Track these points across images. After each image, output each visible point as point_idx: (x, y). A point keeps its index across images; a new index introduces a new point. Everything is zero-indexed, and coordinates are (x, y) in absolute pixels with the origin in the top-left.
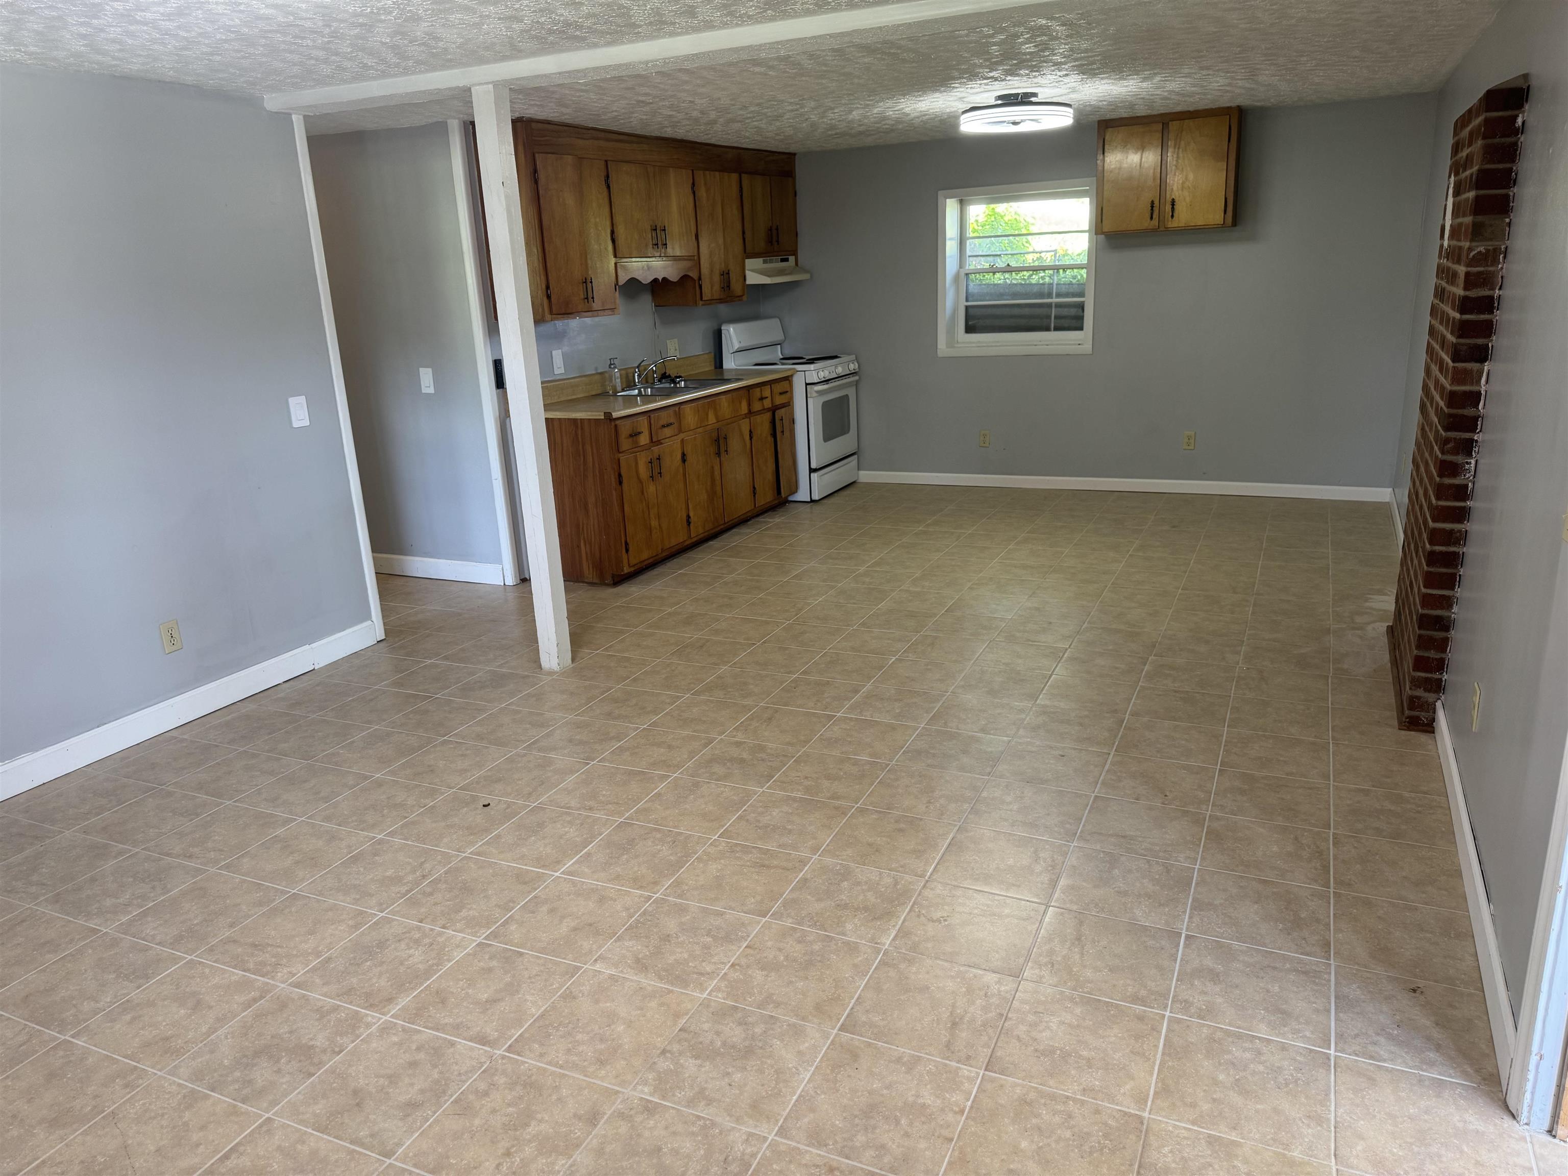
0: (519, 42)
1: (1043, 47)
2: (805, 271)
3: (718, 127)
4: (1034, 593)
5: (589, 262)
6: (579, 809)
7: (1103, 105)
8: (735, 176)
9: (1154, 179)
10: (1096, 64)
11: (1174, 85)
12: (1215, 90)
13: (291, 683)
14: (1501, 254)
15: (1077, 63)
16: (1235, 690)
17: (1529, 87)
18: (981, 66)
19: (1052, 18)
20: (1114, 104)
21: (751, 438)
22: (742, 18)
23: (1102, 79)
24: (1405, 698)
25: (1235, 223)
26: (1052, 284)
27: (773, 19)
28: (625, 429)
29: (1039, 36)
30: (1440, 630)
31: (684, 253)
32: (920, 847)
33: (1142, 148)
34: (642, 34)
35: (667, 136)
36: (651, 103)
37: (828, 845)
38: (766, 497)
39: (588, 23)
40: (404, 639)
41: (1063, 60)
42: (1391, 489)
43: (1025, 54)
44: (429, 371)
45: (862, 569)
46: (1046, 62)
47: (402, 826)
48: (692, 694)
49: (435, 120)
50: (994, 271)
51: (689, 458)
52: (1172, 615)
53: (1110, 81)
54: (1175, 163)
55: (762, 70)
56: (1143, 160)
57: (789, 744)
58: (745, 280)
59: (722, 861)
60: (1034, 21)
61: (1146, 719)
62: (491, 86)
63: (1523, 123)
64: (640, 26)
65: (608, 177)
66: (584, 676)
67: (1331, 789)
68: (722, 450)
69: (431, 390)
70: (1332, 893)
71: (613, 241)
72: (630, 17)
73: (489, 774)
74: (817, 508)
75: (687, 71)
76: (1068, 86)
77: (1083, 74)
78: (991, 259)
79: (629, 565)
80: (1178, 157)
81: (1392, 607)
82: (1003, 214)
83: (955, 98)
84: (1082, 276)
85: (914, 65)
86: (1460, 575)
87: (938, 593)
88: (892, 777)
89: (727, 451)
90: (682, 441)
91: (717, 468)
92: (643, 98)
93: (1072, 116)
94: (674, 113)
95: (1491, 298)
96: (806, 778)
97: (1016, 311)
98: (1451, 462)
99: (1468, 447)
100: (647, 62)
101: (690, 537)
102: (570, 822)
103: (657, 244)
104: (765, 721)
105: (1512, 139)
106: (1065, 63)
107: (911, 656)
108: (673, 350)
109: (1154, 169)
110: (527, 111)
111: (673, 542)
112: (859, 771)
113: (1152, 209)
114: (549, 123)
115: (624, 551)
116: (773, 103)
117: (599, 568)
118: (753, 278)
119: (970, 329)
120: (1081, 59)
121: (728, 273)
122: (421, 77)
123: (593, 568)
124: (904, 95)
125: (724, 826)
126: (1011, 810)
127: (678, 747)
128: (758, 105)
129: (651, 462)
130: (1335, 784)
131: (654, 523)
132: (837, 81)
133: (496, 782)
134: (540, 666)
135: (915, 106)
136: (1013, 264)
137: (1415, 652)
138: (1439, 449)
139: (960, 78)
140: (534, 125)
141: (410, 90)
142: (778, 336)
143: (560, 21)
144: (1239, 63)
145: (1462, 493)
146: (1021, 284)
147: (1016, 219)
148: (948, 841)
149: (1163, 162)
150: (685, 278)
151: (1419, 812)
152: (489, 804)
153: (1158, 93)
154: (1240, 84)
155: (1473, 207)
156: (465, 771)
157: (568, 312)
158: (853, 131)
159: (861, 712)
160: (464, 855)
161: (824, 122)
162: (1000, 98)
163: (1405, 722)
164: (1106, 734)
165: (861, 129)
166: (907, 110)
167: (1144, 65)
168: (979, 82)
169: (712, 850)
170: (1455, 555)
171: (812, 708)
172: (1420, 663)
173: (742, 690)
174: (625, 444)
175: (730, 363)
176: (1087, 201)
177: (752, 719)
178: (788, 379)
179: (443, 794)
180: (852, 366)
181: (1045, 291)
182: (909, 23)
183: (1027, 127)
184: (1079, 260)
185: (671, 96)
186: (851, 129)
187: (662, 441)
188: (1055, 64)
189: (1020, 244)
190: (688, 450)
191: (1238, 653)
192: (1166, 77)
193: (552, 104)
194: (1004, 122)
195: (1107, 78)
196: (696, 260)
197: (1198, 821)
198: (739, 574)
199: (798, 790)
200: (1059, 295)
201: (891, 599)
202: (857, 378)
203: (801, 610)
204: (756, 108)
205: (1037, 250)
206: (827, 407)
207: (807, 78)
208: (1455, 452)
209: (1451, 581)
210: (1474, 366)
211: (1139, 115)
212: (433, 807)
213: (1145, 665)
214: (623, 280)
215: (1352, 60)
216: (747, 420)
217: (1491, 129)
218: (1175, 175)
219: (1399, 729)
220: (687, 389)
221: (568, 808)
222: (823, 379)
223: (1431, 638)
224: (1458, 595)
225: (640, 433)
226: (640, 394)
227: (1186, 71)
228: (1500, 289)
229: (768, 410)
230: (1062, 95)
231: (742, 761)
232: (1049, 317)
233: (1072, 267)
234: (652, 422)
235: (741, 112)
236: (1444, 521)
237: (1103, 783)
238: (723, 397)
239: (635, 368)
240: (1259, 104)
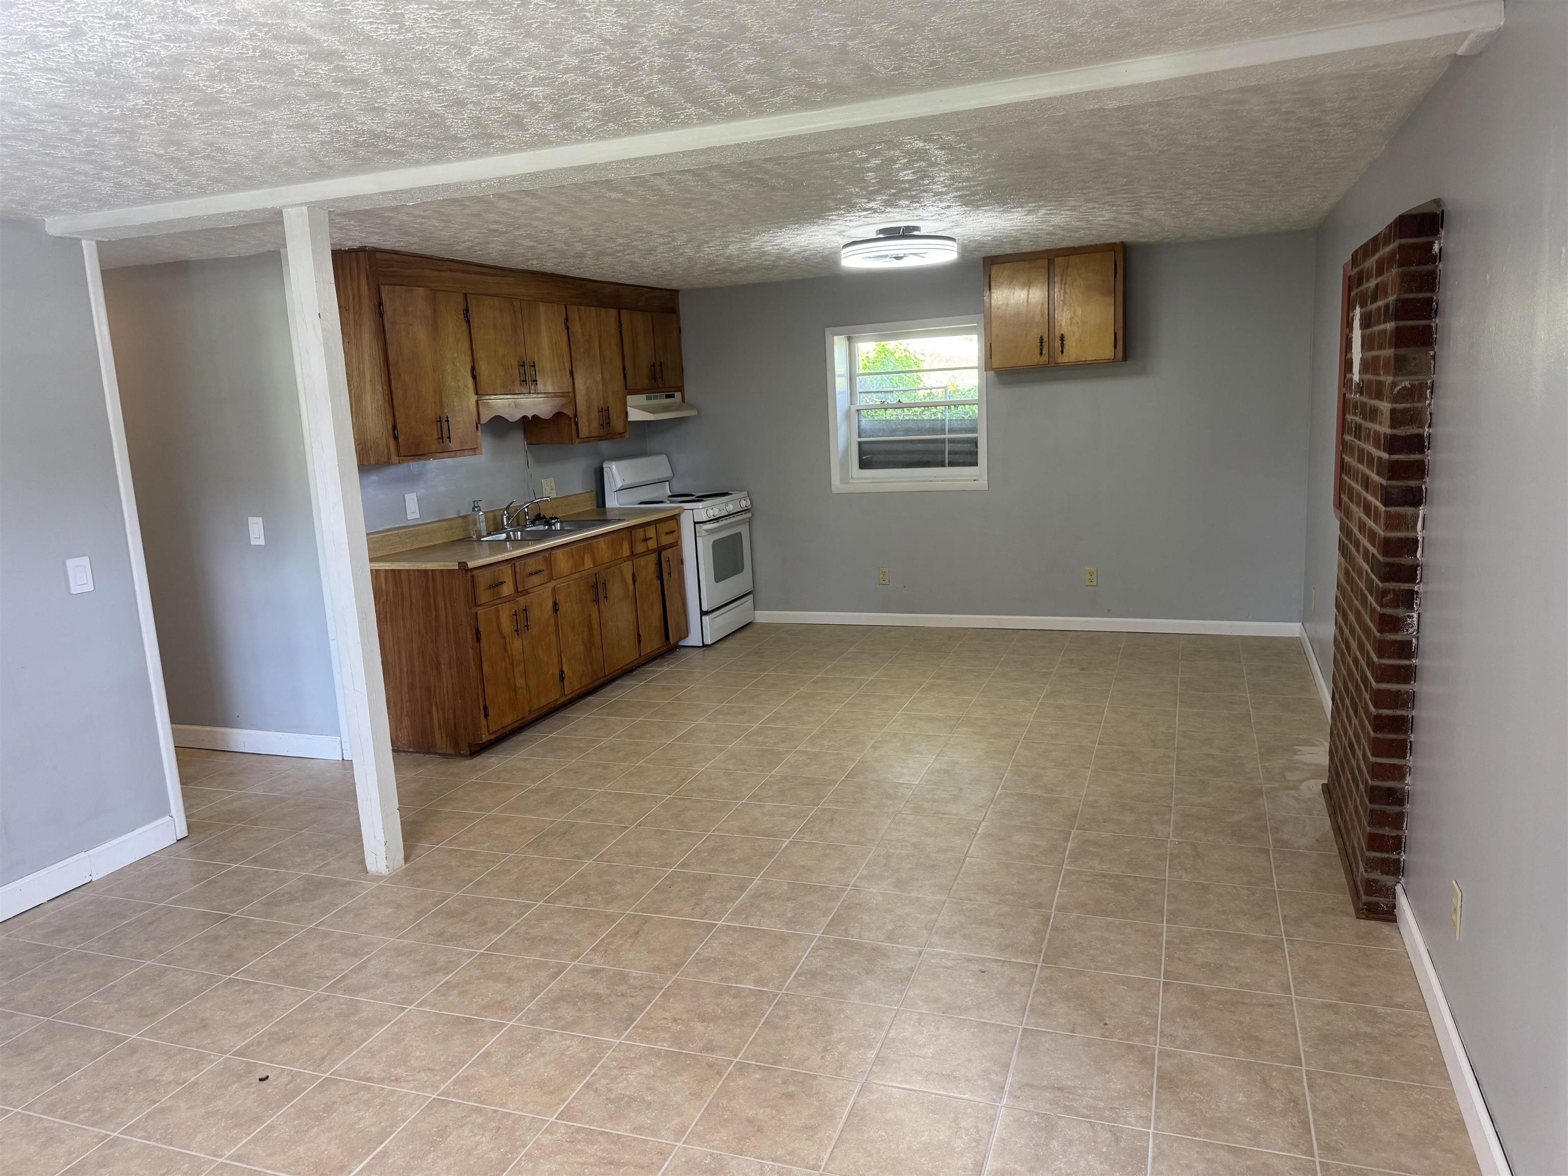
0: (324, 156)
1: (923, 174)
2: (691, 407)
3: (588, 261)
4: (942, 751)
5: (444, 399)
6: (381, 1081)
7: (988, 240)
8: (613, 312)
9: (1042, 315)
10: (978, 194)
11: (1060, 218)
12: (1101, 225)
13: (54, 903)
14: (1427, 389)
15: (959, 193)
16: (1170, 872)
17: (1443, 212)
18: (858, 196)
19: (929, 140)
20: (998, 241)
21: (634, 582)
22: (581, 132)
23: (986, 211)
24: (1359, 880)
25: (1125, 358)
26: (944, 420)
27: (616, 135)
28: (484, 580)
29: (917, 161)
30: (1393, 804)
31: (557, 390)
32: (813, 1122)
33: (1028, 284)
34: (469, 150)
35: (535, 270)
36: (506, 232)
37: (696, 1125)
38: (653, 643)
39: (400, 134)
40: (210, 835)
41: (944, 190)
42: (1300, 624)
43: (903, 182)
44: (259, 520)
45: (755, 726)
46: (926, 192)
47: (148, 1117)
48: (546, 901)
49: (266, 249)
50: (885, 407)
51: (563, 608)
52: (1091, 776)
53: (994, 214)
54: (1062, 298)
55: (620, 196)
56: (1030, 296)
57: (658, 969)
58: (627, 416)
59: (558, 1158)
60: (910, 143)
61: (1074, 915)
62: (305, 209)
63: (1440, 250)
64: (464, 140)
65: (467, 310)
66: (417, 880)
67: (1294, 1005)
68: (601, 594)
69: (262, 542)
70: (1317, 1163)
71: (474, 377)
72: (448, 128)
73: (276, 1029)
74: (710, 654)
75: (527, 193)
76: (951, 219)
77: (966, 205)
78: (882, 395)
79: (489, 731)
80: (1065, 293)
81: (1325, 760)
82: (893, 351)
83: (835, 232)
84: (974, 412)
85: (785, 193)
86: (1411, 742)
87: (837, 754)
88: (781, 1013)
89: (606, 597)
90: (554, 589)
91: (595, 615)
92: (495, 227)
93: (956, 250)
94: (535, 244)
95: (1421, 436)
96: (675, 1020)
97: (910, 447)
98: (1391, 616)
99: (1408, 599)
100: (480, 182)
101: (564, 694)
102: (368, 1103)
103: (525, 381)
104: (630, 937)
105: (1430, 267)
106: (946, 193)
107: (808, 838)
108: (549, 489)
109: (1042, 305)
110: (367, 240)
111: (544, 701)
112: (740, 1006)
113: (1041, 345)
114: (397, 254)
115: (482, 715)
116: (641, 235)
117: (454, 737)
118: (635, 415)
119: (864, 464)
120: (963, 188)
121: (608, 410)
122: (221, 197)
123: (446, 737)
124: (780, 228)
125: (565, 1100)
126: (924, 1057)
127: (519, 980)
128: (626, 236)
129: (516, 615)
130: (1299, 998)
131: (520, 682)
132: (706, 210)
133: (283, 1041)
134: (365, 870)
135: (792, 241)
136: (905, 400)
137: (1368, 829)
138: (1376, 601)
139: (837, 209)
140: (378, 255)
141: (211, 212)
142: (668, 473)
143: (364, 131)
144: (1125, 196)
145: (1406, 650)
146: (914, 420)
147: (906, 356)
148: (847, 1110)
149: (1050, 298)
150: (558, 416)
151: (1399, 1035)
152: (267, 1077)
153: (1044, 227)
154: (1126, 219)
155: (1394, 339)
156: (246, 1025)
157: (419, 453)
158: (733, 268)
159: (746, 918)
160: (220, 1160)
161: (700, 257)
162: (881, 231)
163: (1362, 909)
164: (1032, 938)
165: (743, 264)
166: (786, 245)
167: (1028, 196)
168: (857, 214)
169: (546, 1140)
170: (1404, 719)
171: (689, 915)
172: (1375, 842)
173: (606, 893)
174: (484, 596)
175: (612, 502)
176: (975, 337)
177: (615, 935)
178: (675, 518)
179: (211, 1062)
180: (743, 504)
181: (937, 427)
182: (771, 140)
183: (910, 263)
184: (970, 396)
185: (526, 225)
186: (731, 265)
187: (530, 590)
188: (936, 194)
189: (911, 380)
190: (561, 599)
191: (1167, 823)
192: (1051, 210)
193: (392, 232)
194: (886, 256)
195: (990, 210)
196: (570, 396)
197: (1146, 1061)
198: (618, 737)
199: (664, 1040)
200: (951, 431)
201: (786, 763)
202: (749, 515)
203: (684, 780)
204: (625, 241)
205: (928, 386)
206: (717, 546)
207: (672, 207)
208: (1395, 604)
209: (1401, 749)
210: (1408, 510)
211: (1024, 251)
212: (195, 1083)
213: (1068, 841)
214: (486, 417)
215: (1237, 193)
216: (630, 563)
217: (1405, 257)
218: (1063, 310)
219: (1358, 918)
220: (562, 532)
221: (368, 1080)
222: (713, 518)
223: (1384, 813)
224: (1410, 764)
225: (502, 583)
226: (508, 538)
227: (1072, 203)
228: (1430, 426)
229: (654, 551)
230: (945, 230)
231: (598, 997)
232: (943, 452)
233: (964, 403)
234: (518, 570)
235: (609, 245)
236: (1389, 682)
237: (1031, 1010)
238: (602, 540)
239: (503, 510)
240: (1143, 240)
